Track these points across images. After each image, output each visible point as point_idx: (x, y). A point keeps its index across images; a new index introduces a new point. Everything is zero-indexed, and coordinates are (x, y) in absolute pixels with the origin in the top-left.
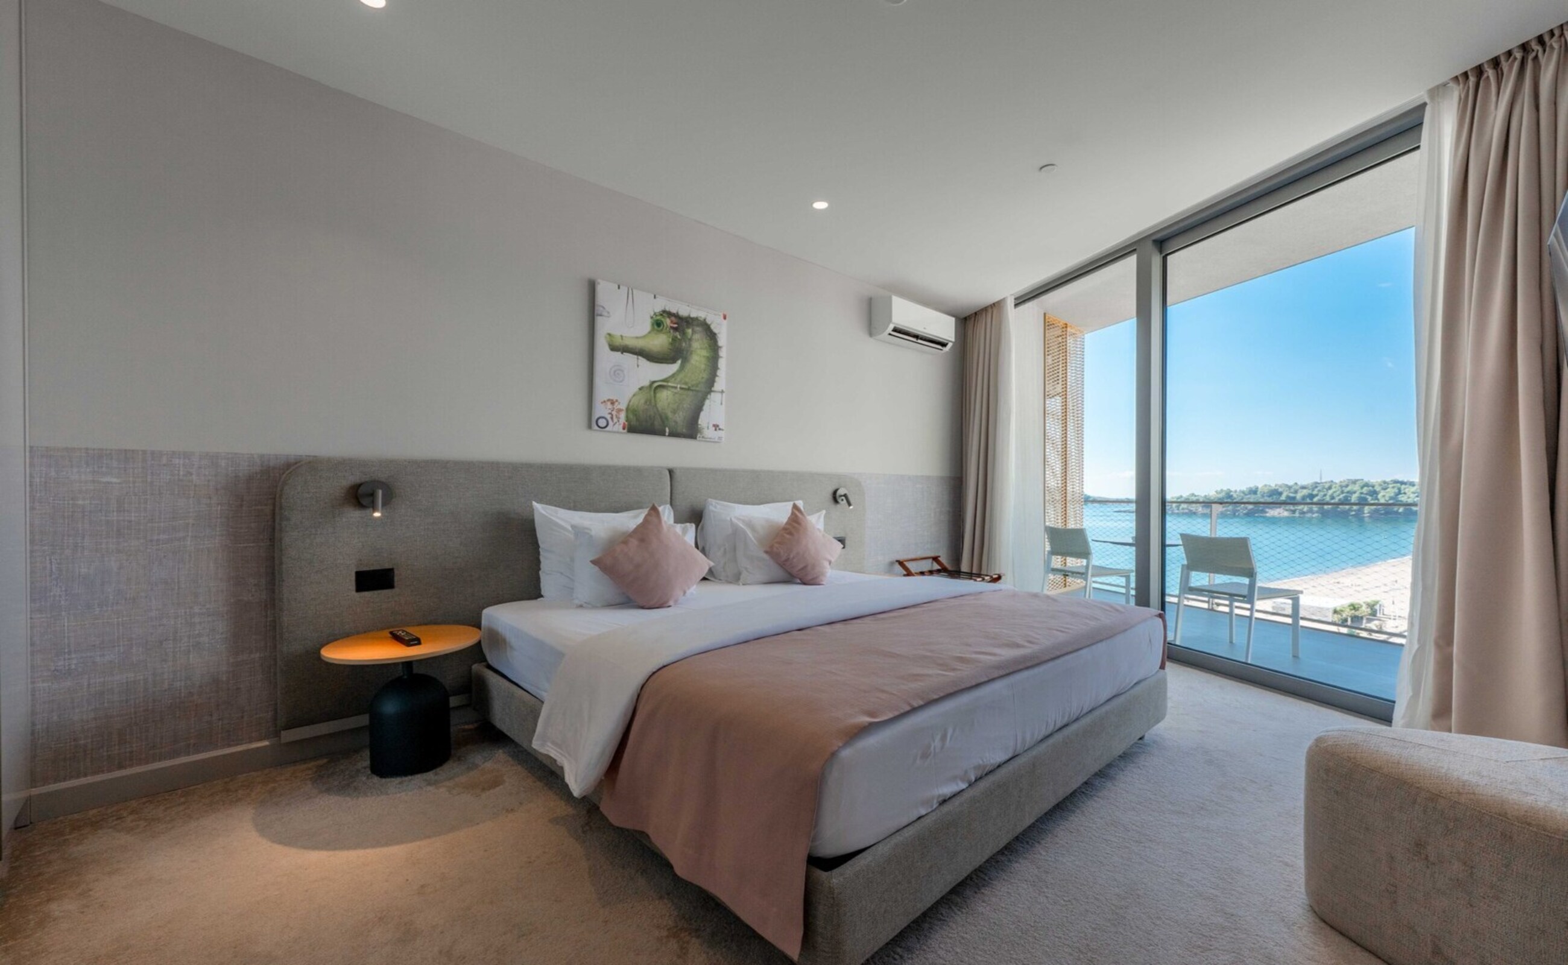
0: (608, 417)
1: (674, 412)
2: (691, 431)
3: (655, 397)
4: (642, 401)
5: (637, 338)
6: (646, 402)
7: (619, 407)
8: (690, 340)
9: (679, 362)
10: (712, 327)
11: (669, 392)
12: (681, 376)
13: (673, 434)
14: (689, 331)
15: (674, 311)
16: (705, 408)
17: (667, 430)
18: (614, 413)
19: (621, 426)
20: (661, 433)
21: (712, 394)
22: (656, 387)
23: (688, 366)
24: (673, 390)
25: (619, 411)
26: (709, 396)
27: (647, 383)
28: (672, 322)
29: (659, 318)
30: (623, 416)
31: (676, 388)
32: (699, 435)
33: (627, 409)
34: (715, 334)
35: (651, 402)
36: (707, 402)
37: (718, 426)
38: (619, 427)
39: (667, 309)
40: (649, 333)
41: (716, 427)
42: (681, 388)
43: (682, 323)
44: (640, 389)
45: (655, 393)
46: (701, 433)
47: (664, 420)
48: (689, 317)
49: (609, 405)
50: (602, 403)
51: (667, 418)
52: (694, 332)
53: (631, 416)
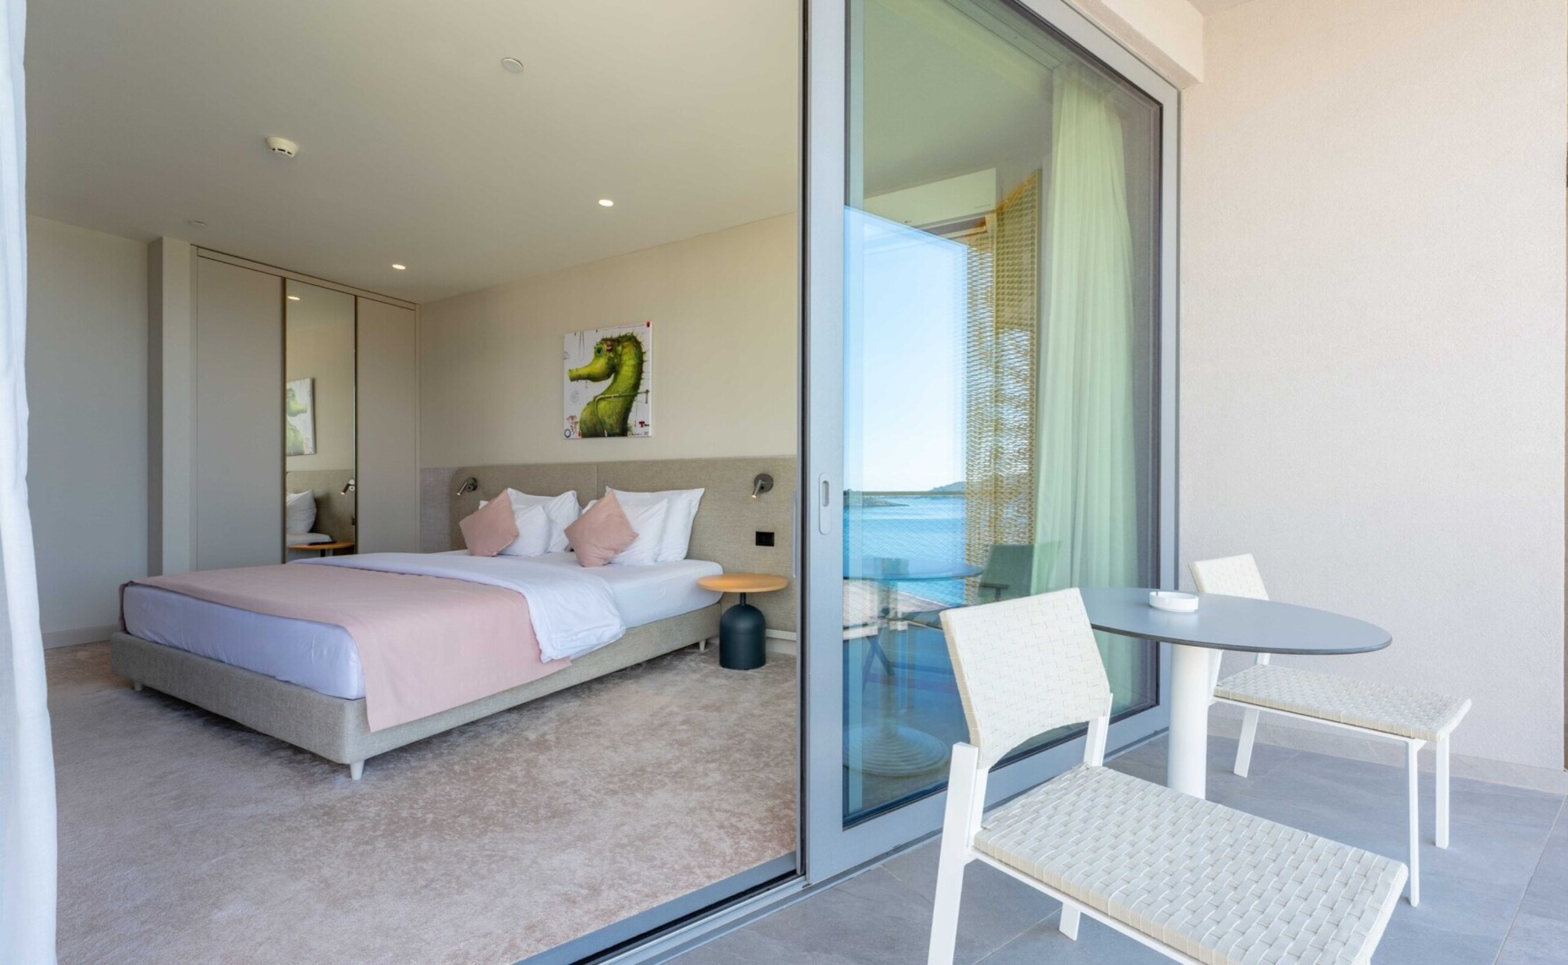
0: (570, 428)
1: (609, 417)
2: (623, 430)
3: (597, 408)
4: (589, 413)
5: (586, 367)
6: (591, 414)
7: (576, 420)
8: (621, 355)
9: (613, 376)
10: (638, 338)
11: (606, 402)
12: (614, 386)
13: (610, 435)
14: (620, 348)
15: (609, 336)
16: (633, 409)
17: (606, 432)
18: (573, 425)
19: (577, 434)
20: (601, 435)
21: (639, 396)
22: (597, 401)
23: (620, 378)
24: (609, 400)
25: (576, 423)
26: (636, 398)
27: (591, 399)
28: (608, 346)
29: (599, 346)
30: (578, 426)
31: (610, 397)
32: (629, 433)
33: (581, 421)
34: (640, 343)
35: (594, 413)
36: (634, 404)
37: (643, 422)
38: (576, 435)
39: (605, 337)
40: (594, 360)
41: (642, 423)
42: (614, 397)
43: (614, 343)
44: (588, 404)
45: (597, 405)
46: (631, 431)
47: (602, 423)
48: (620, 337)
49: (571, 421)
50: (568, 419)
51: (605, 423)
52: (623, 347)
53: (583, 426)
